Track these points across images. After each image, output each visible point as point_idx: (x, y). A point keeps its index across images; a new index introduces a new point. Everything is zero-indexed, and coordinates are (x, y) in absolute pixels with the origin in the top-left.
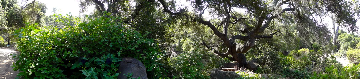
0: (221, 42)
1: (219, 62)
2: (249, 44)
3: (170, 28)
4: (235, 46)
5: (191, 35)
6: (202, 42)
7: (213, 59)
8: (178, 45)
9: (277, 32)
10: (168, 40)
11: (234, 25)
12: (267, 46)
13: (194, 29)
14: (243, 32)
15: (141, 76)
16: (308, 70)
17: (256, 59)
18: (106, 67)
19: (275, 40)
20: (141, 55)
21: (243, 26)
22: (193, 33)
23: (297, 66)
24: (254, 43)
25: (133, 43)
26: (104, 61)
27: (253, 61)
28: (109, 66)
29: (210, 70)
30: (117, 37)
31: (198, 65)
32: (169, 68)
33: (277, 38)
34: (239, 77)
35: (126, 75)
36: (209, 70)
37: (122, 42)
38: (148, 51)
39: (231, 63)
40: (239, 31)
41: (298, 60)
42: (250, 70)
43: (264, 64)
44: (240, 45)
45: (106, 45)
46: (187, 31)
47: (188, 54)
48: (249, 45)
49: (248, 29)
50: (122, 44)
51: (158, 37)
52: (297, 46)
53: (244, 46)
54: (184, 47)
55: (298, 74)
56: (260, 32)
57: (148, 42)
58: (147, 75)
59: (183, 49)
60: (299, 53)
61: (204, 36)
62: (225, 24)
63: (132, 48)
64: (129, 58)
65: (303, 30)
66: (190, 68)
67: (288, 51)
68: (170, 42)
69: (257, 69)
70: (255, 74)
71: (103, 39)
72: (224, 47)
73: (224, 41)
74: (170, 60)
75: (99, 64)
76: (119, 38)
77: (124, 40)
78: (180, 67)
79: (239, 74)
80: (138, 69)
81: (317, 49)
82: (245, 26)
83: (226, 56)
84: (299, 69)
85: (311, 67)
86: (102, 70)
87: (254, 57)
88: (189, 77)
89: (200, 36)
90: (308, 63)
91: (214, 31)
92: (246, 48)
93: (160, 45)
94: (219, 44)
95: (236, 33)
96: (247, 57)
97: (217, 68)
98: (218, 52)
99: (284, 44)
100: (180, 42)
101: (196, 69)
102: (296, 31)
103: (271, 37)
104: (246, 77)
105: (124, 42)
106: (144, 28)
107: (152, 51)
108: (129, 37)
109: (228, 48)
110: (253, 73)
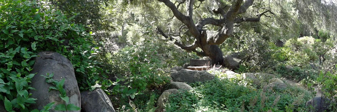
0: (184, 28)
1: (182, 57)
2: (225, 31)
3: (107, 8)
4: (205, 35)
5: (140, 18)
6: (157, 29)
7: (173, 54)
8: (120, 34)
9: (266, 12)
10: (107, 27)
11: (201, 3)
12: (252, 33)
13: (144, 8)
14: (216, 13)
15: (65, 78)
16: (314, 67)
17: (237, 53)
18: (14, 66)
19: (263, 24)
20: (67, 48)
21: (215, 4)
22: (143, 15)
23: (296, 62)
24: (233, 30)
25: (55, 30)
26: (11, 57)
27: (232, 56)
28: (19, 65)
29: (170, 68)
30: (30, 21)
31: (152, 62)
32: (109, 67)
33: (266, 21)
34: (213, 78)
35: (44, 76)
36: (168, 69)
37: (37, 28)
38: (76, 43)
39: (201, 59)
40: (210, 12)
41: (298, 53)
42: (228, 68)
43: (249, 59)
44: (213, 33)
45: (13, 34)
46: (133, 12)
47: (137, 47)
48: (225, 33)
49: (223, 8)
50: (38, 31)
51: (91, 22)
52: (296, 33)
53: (218, 34)
54: (130, 37)
55: (298, 73)
56: (240, 13)
57: (77, 29)
58: (76, 76)
59: (129, 40)
60: (299, 43)
61: (159, 20)
62: (189, 1)
63: (53, 37)
64: (48, 53)
65: (305, 9)
66: (140, 66)
67: (282, 40)
68: (109, 31)
69: (238, 67)
70: (236, 74)
71: (9, 24)
72: (190, 36)
73: (189, 27)
74: (111, 56)
75: (4, 61)
76: (34, 22)
77: (41, 26)
78: (127, 66)
79: (213, 74)
80: (62, 67)
81: (325, 38)
82: (219, 3)
83: (192, 49)
84: (300, 66)
85: (317, 64)
86: (9, 70)
87: (234, 51)
88: (140, 78)
89: (154, 19)
90: (313, 58)
91: (173, 12)
92: (222, 37)
93: (94, 34)
94: (182, 31)
95: (205, 15)
96: (223, 50)
97: (180, 67)
98: (181, 43)
99: (277, 30)
100: (124, 29)
101: (150, 68)
102: (295, 10)
103: (257, 20)
104: (223, 78)
105: (41, 27)
106: (71, 8)
107: (83, 42)
108: (48, 21)
109: (196, 37)
110: (233, 72)
